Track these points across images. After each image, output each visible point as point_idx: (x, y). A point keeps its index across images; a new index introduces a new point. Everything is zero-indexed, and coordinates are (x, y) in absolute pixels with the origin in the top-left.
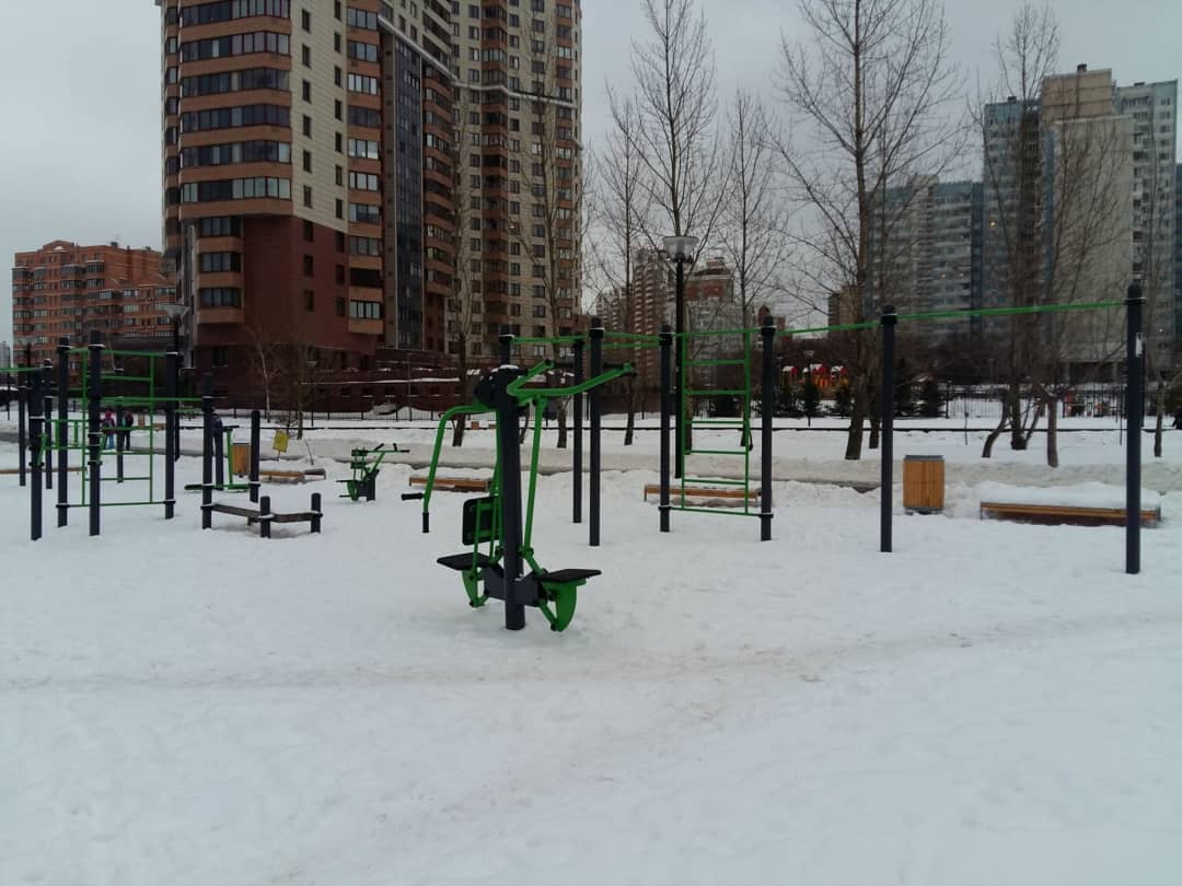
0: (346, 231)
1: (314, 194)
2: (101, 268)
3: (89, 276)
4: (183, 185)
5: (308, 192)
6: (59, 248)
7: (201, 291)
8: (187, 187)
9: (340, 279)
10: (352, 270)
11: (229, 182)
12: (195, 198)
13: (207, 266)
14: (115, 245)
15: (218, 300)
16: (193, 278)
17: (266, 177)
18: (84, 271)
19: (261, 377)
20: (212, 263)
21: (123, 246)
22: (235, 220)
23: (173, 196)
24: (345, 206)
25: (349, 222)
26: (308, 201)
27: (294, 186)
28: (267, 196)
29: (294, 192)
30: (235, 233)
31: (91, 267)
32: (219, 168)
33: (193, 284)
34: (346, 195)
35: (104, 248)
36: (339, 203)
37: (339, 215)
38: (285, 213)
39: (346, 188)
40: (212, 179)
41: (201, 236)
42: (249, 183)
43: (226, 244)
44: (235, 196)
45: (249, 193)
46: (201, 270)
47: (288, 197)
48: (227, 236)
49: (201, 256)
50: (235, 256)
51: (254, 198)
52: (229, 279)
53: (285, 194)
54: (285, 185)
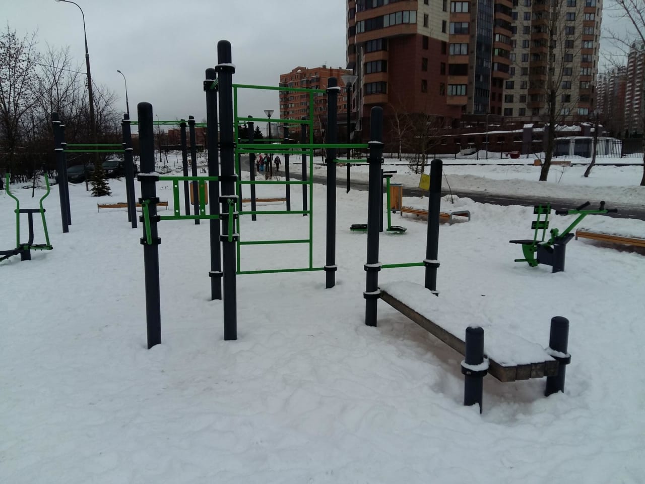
0: (447, 41)
1: (430, 18)
2: (318, 80)
3: (313, 84)
4: (357, 22)
5: (426, 18)
6: (300, 71)
7: (365, 85)
8: (359, 23)
9: (443, 72)
10: (451, 65)
11: (381, 18)
12: (363, 30)
13: (369, 70)
14: (324, 66)
15: (374, 90)
16: (362, 78)
17: (402, 12)
18: (311, 82)
19: (396, 133)
20: (372, 69)
21: (328, 67)
22: (384, 40)
23: (351, 32)
24: (448, 24)
25: (450, 35)
26: (426, 24)
27: (418, 15)
28: (403, 23)
29: (418, 19)
30: (384, 49)
31: (313, 79)
32: (376, 9)
33: (362, 81)
34: (449, 17)
35: (319, 69)
36: (444, 23)
37: (444, 31)
38: (412, 32)
39: (449, 13)
40: (371, 17)
41: (366, 52)
42: (393, 16)
43: (379, 55)
44: (385, 26)
45: (393, 23)
46: (366, 73)
47: (415, 22)
48: (380, 50)
49: (365, 65)
50: (384, 62)
51: (395, 25)
52: (380, 77)
53: (413, 21)
54: (413, 14)
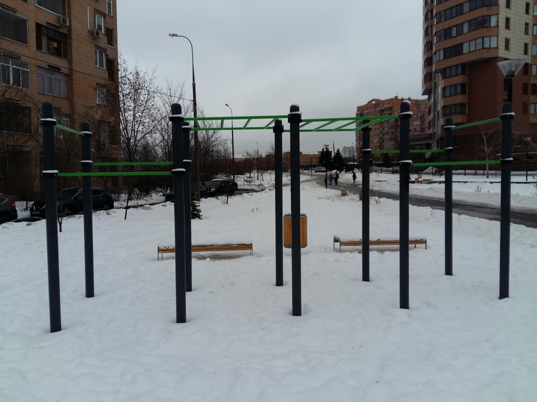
0: (530, 62)
1: (511, 42)
2: (391, 109)
3: (385, 113)
4: (436, 52)
5: (507, 41)
6: (374, 102)
7: (444, 107)
8: (438, 53)
9: (525, 91)
10: (533, 85)
11: (461, 45)
12: (442, 58)
13: (447, 93)
14: (396, 97)
15: (453, 111)
16: (440, 100)
17: (483, 38)
18: (384, 111)
20: (450, 92)
22: (463, 65)
23: (428, 62)
24: (530, 47)
25: (532, 56)
26: (507, 47)
27: (499, 39)
28: (483, 48)
29: (499, 43)
30: (463, 73)
31: (386, 109)
32: (455, 39)
33: (439, 105)
34: (531, 40)
35: (392, 99)
36: (526, 45)
37: (526, 53)
38: (493, 55)
39: (531, 36)
40: (450, 46)
41: (444, 77)
42: (473, 43)
43: (459, 79)
44: (464, 52)
45: (472, 49)
46: (444, 96)
47: (496, 46)
48: (459, 75)
49: (444, 89)
50: (463, 86)
51: (475, 51)
52: (459, 99)
53: (494, 45)
54: (494, 40)
